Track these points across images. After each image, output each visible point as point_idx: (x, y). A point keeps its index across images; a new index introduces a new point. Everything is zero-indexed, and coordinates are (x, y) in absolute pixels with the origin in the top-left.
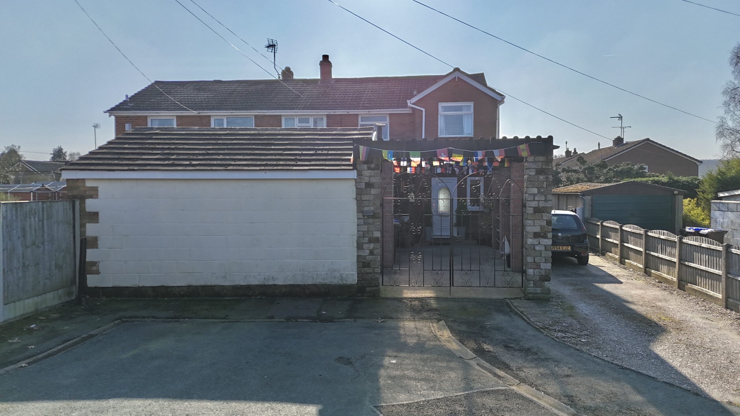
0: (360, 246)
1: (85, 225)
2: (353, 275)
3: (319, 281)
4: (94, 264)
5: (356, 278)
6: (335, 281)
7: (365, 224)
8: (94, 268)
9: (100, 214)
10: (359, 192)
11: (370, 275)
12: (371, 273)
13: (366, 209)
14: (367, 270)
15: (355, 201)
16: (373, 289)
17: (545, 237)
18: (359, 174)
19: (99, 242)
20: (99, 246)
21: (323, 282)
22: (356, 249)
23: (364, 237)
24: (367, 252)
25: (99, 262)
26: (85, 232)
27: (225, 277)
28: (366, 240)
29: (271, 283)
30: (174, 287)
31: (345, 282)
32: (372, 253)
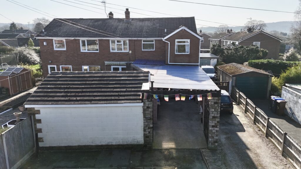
0: (145, 130)
1: (36, 124)
2: (142, 141)
3: (129, 143)
4: (41, 138)
5: (143, 142)
6: (135, 143)
7: (147, 122)
8: (41, 140)
9: (42, 120)
10: (144, 110)
11: (149, 141)
12: (149, 140)
13: (147, 116)
14: (148, 139)
15: (143, 114)
16: (150, 146)
17: (216, 127)
18: (144, 104)
19: (42, 130)
20: (42, 132)
21: (130, 143)
22: (143, 131)
23: (146, 127)
24: (148, 132)
25: (43, 138)
26: (36, 127)
27: (93, 142)
28: (147, 128)
29: (110, 144)
30: (73, 146)
31: (139, 143)
32: (149, 132)
